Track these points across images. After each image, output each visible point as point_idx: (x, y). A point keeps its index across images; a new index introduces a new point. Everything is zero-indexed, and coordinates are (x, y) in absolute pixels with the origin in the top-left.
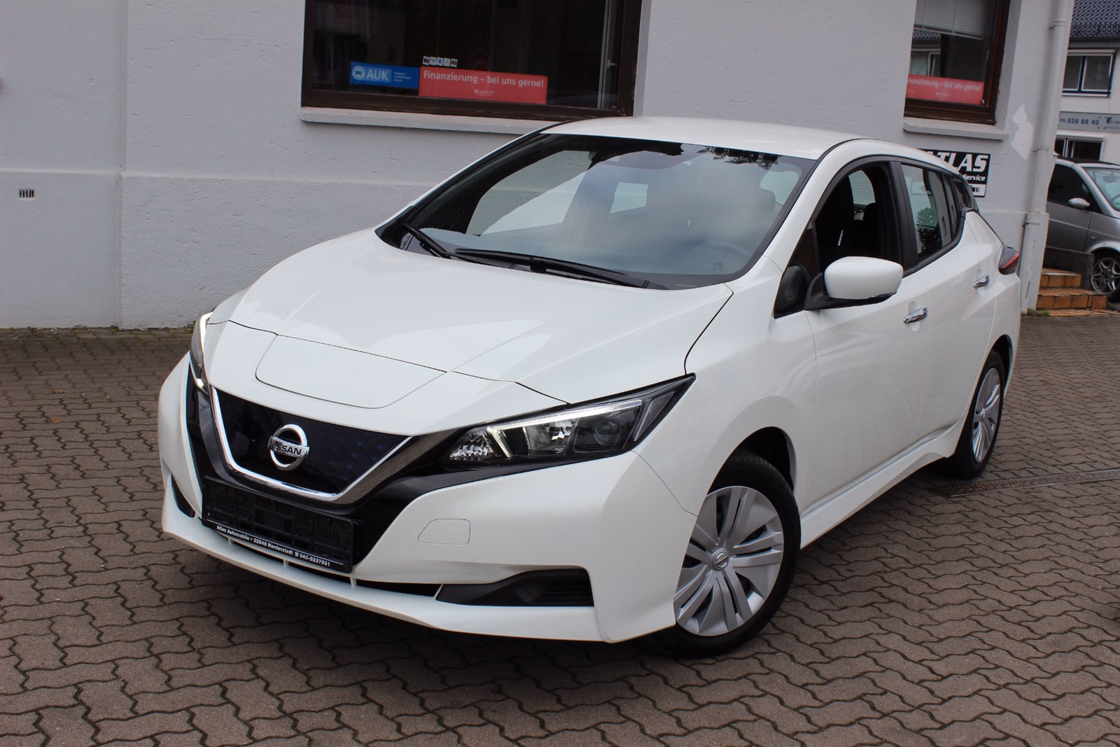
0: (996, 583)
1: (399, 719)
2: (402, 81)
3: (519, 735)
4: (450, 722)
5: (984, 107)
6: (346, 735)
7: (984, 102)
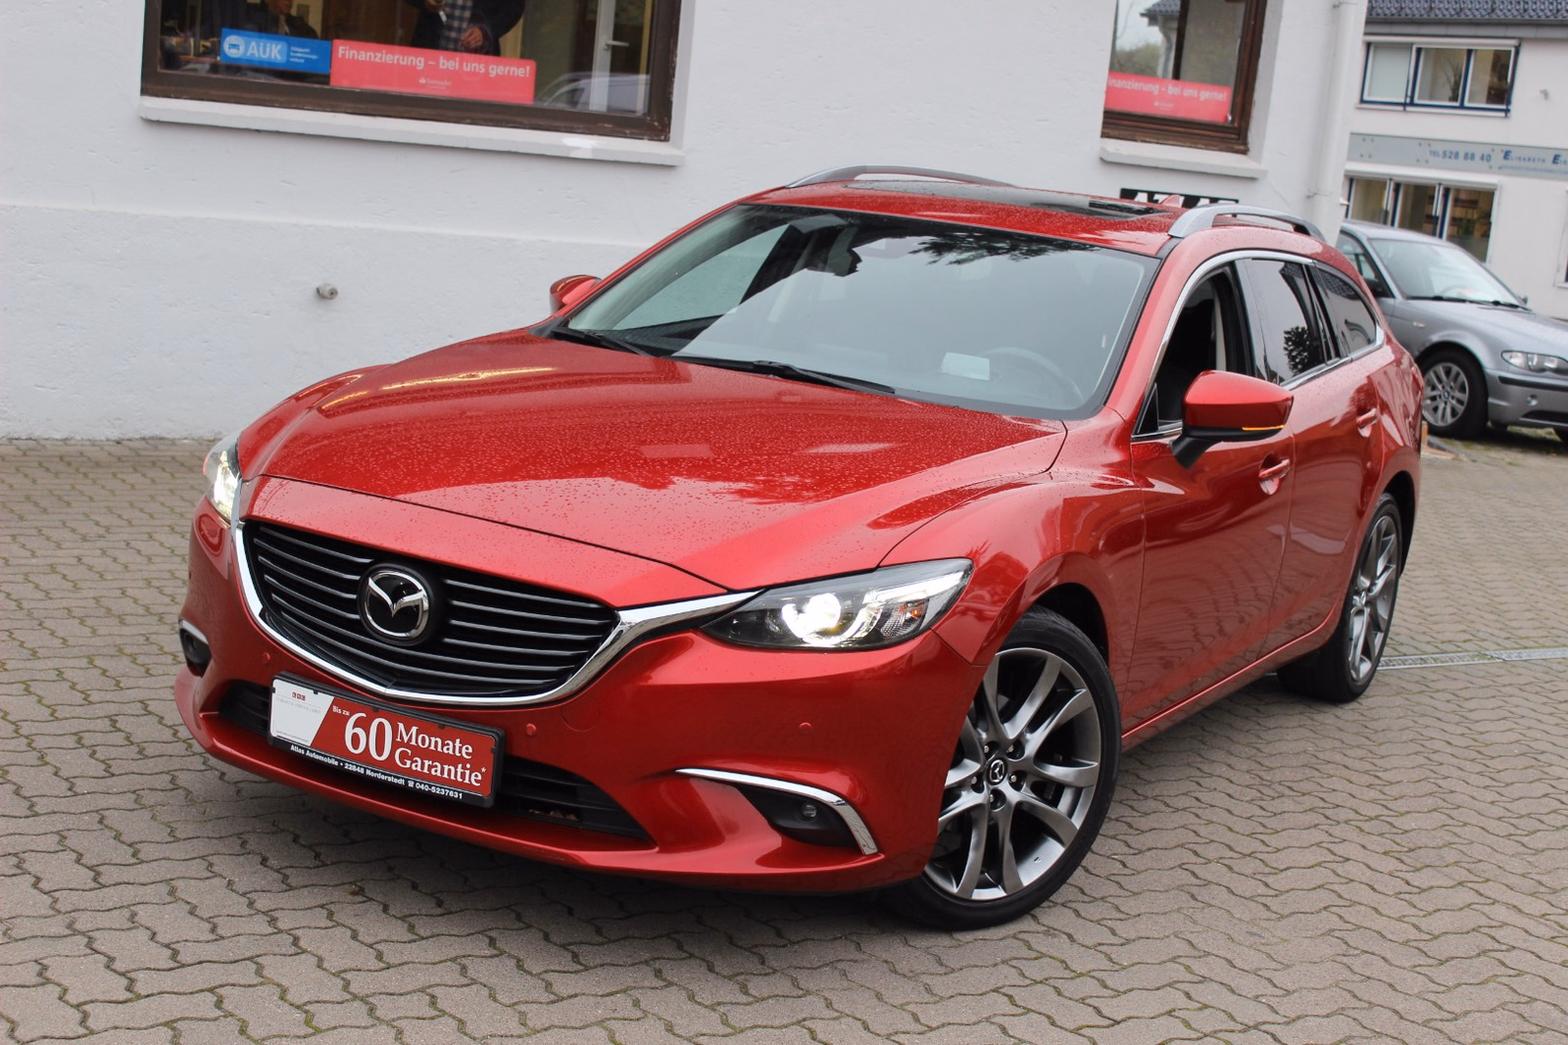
1: (215, 920)
2: (303, 61)
3: (379, 938)
4: (284, 924)
5: (1230, 125)
7: (1230, 118)
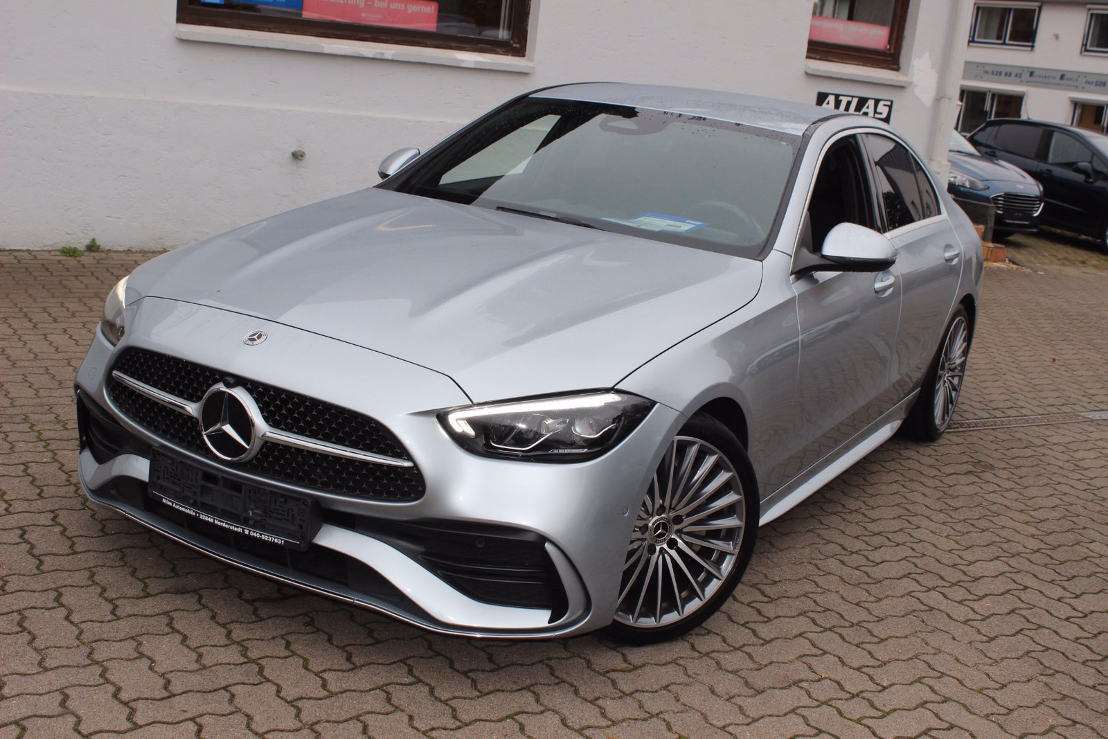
0: (841, 528)
1: (201, 650)
3: (324, 667)
4: (253, 654)
5: (888, 52)
6: (144, 663)
7: (888, 47)
